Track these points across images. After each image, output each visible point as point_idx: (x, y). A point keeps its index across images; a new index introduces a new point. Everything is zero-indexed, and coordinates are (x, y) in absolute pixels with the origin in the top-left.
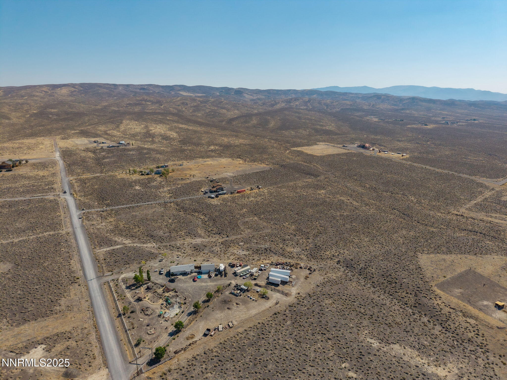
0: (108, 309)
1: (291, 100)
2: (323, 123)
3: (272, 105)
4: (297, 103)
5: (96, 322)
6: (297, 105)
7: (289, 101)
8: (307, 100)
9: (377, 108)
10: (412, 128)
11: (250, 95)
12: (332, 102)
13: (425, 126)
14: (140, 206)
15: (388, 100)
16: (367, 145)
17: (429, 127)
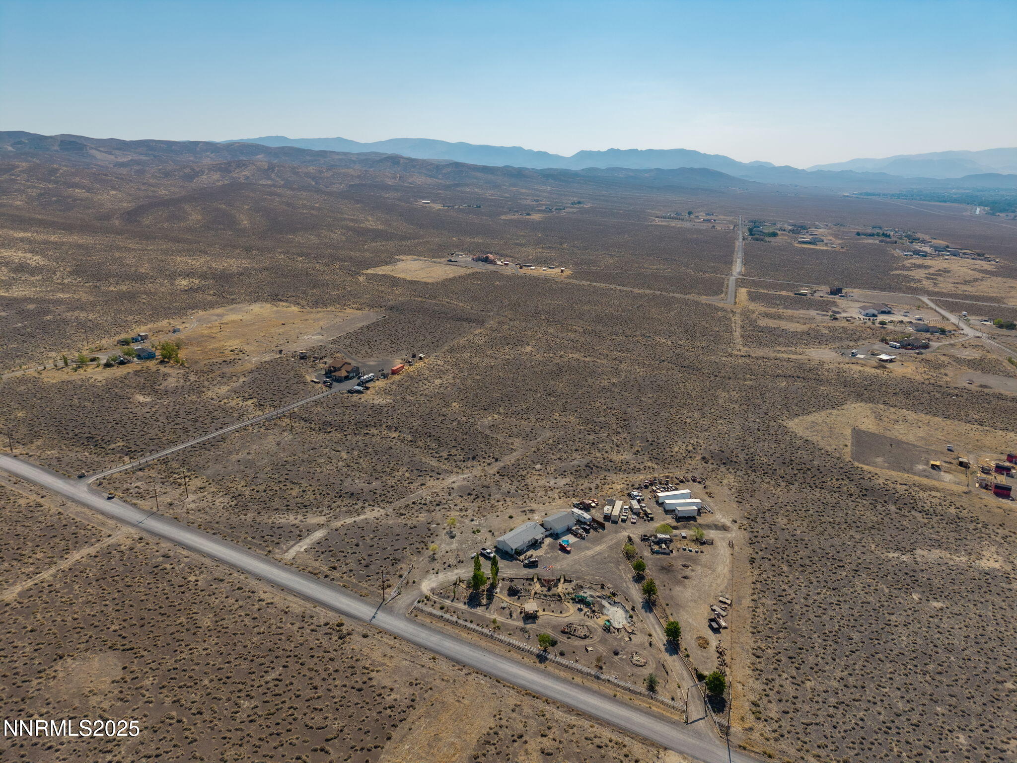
0: (502, 656)
1: (230, 166)
2: (348, 215)
3: (190, 178)
4: (246, 173)
5: (520, 687)
6: (247, 178)
7: (225, 169)
8: (266, 167)
9: (411, 184)
10: (507, 220)
11: (105, 152)
12: (321, 172)
13: (528, 217)
14: (224, 439)
15: (414, 167)
16: (491, 256)
17: (531, 217)
